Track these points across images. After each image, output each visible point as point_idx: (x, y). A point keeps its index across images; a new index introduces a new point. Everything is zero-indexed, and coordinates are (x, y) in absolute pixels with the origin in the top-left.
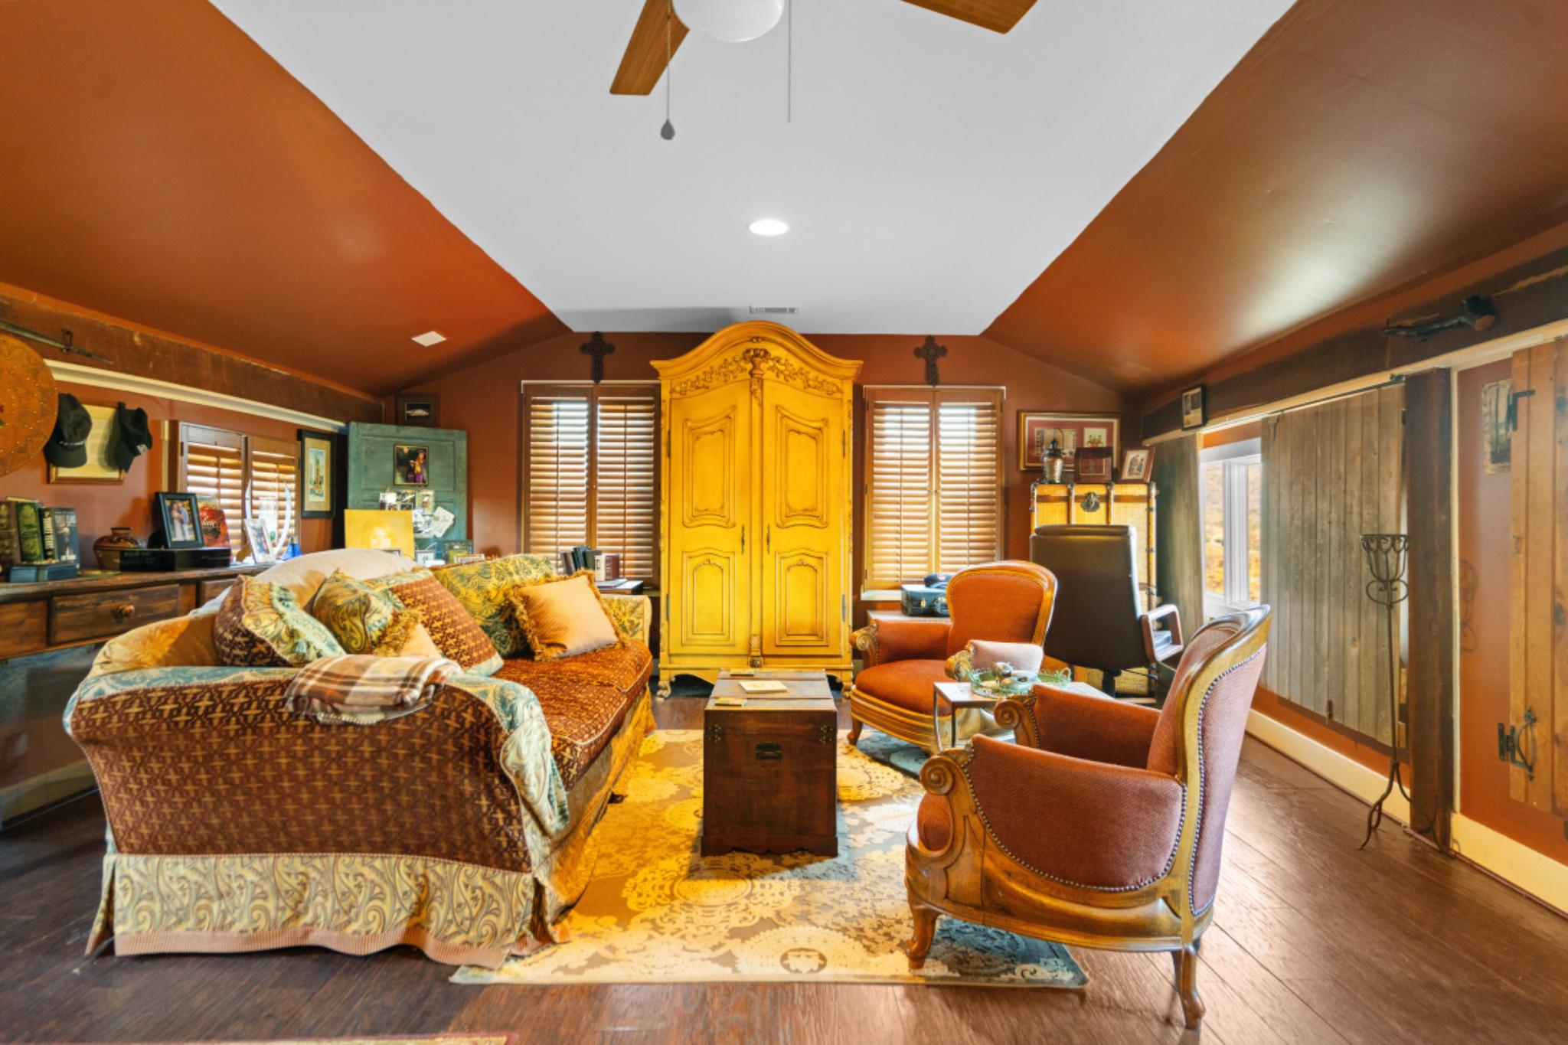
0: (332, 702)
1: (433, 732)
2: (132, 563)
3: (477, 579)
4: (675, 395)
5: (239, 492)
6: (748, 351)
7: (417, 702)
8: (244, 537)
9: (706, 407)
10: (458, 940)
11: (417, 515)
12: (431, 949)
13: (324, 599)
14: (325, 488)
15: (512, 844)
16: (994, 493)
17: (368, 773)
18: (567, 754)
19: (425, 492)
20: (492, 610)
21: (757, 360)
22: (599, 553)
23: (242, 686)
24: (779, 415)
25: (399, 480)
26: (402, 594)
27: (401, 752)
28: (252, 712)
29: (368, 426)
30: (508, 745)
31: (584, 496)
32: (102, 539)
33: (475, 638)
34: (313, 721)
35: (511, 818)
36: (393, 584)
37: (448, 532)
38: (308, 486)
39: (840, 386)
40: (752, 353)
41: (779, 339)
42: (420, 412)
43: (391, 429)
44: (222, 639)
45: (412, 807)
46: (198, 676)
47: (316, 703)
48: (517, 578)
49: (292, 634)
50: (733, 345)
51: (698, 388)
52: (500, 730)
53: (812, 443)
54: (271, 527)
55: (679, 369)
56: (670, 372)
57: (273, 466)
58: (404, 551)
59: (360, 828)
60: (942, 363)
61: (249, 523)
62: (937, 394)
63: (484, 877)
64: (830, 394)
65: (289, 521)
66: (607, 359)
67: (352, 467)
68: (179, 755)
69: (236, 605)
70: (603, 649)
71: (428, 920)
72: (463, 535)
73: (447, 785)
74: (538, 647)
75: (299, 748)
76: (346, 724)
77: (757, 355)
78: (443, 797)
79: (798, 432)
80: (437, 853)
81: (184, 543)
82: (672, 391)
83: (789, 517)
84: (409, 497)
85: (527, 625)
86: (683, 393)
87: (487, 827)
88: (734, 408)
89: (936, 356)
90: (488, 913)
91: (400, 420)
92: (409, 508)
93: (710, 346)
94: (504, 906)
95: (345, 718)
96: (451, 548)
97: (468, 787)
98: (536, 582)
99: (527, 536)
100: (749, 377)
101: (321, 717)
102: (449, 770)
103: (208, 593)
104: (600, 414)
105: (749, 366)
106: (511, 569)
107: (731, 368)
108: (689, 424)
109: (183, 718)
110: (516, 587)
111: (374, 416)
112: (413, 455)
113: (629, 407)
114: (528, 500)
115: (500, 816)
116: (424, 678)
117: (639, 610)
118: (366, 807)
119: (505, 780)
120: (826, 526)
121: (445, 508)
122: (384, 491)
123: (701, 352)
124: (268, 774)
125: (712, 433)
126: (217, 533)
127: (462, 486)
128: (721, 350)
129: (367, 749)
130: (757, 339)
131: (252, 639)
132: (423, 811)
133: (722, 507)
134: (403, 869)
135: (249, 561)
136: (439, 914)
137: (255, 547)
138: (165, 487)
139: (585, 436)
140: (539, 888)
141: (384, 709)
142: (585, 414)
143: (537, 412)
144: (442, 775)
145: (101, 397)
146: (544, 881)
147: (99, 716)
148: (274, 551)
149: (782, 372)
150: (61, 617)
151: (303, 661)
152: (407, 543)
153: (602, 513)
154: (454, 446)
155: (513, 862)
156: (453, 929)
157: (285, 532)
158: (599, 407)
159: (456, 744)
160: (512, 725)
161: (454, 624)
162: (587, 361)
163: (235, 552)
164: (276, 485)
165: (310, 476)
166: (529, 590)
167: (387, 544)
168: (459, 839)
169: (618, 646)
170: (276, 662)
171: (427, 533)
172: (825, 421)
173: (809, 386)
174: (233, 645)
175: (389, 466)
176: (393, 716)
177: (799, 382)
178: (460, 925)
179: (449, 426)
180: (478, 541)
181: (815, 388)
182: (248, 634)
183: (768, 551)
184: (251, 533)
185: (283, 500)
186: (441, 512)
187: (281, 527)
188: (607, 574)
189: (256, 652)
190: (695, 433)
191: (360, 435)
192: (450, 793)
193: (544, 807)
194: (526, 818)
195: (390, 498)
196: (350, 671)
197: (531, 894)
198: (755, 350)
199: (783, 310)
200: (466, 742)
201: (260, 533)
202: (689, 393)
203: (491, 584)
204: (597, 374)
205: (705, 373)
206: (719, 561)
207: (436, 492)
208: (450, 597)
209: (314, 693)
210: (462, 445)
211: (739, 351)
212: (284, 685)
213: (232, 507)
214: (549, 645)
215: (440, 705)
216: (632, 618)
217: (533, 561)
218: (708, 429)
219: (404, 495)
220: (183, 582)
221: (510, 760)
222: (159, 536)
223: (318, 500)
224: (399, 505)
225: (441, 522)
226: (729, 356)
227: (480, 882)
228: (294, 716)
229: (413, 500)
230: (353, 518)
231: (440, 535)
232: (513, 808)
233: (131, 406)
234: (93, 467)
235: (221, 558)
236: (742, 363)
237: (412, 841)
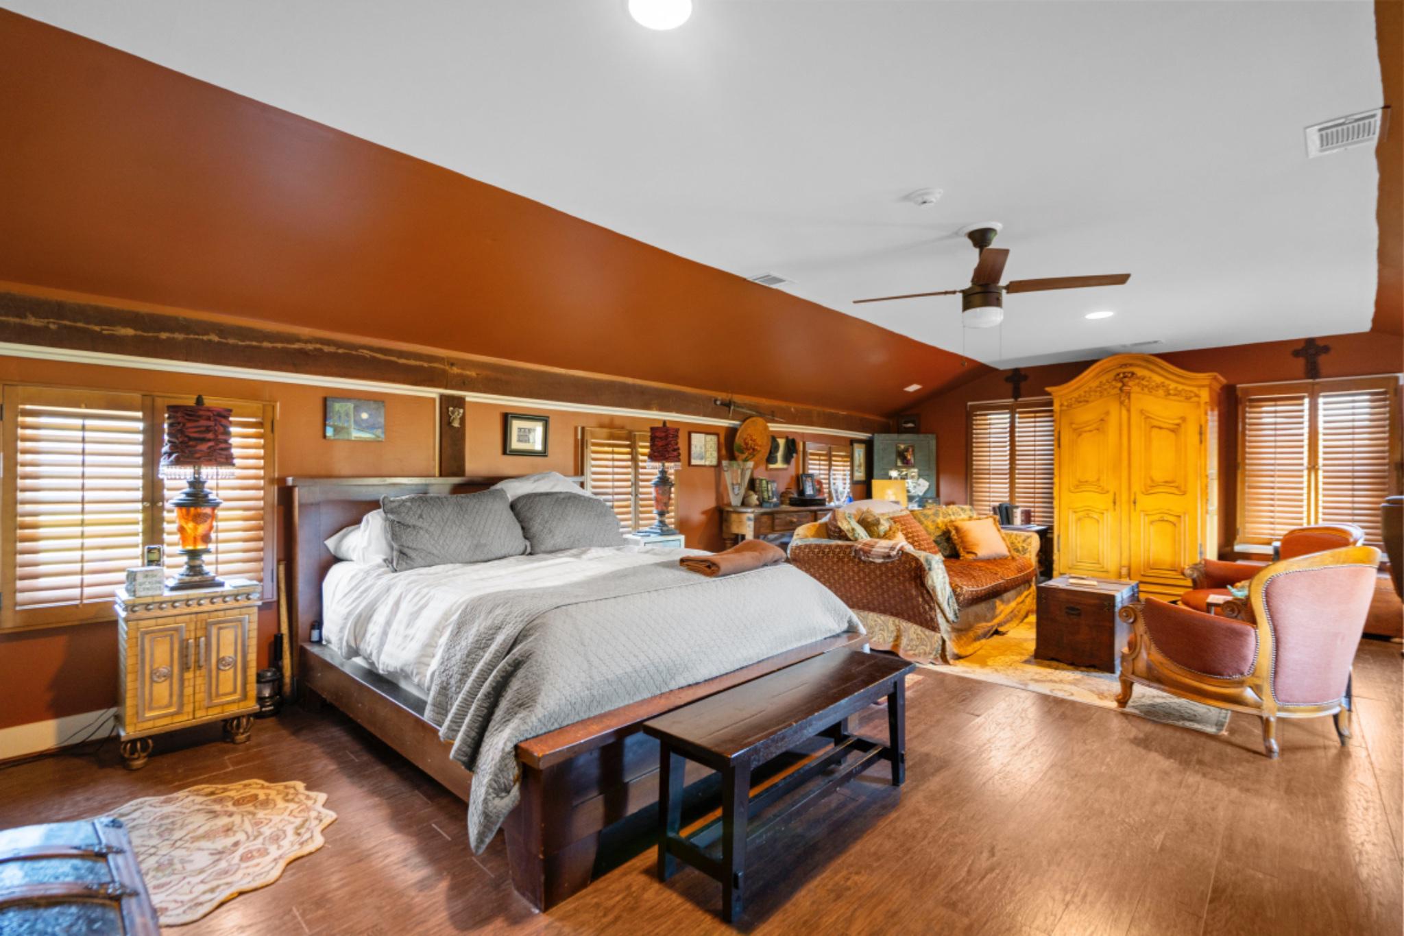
0: (867, 553)
1: (901, 568)
2: (793, 503)
3: (932, 517)
4: (1064, 408)
5: (827, 472)
6: (1118, 375)
7: (895, 556)
8: (830, 493)
9: (1085, 415)
10: (911, 652)
11: (910, 483)
12: (901, 654)
13: (863, 519)
14: (863, 469)
15: (932, 619)
16: (1386, 467)
17: (878, 581)
18: (958, 590)
19: (913, 470)
20: (939, 533)
21: (1126, 380)
22: (1017, 507)
23: (838, 546)
24: (1143, 417)
25: (899, 464)
26: (894, 520)
27: (890, 575)
28: (841, 555)
29: (883, 435)
30: (928, 576)
31: (1008, 471)
32: (783, 493)
33: (928, 544)
34: (860, 559)
35: (932, 609)
36: (891, 515)
37: (925, 493)
38: (856, 468)
39: (1197, 392)
40: (1121, 375)
41: (1144, 364)
42: (910, 425)
43: (895, 436)
44: (831, 530)
45: (894, 597)
46: (825, 542)
47: (861, 553)
48: (953, 518)
49: (853, 530)
50: (1107, 371)
51: (1080, 402)
52: (925, 570)
53: (1172, 435)
54: (840, 489)
55: (1066, 391)
56: (1060, 394)
57: (840, 459)
58: (901, 502)
59: (876, 603)
60: (1323, 359)
61: (833, 487)
62: (1316, 387)
63: (921, 631)
64: (1188, 398)
65: (848, 486)
66: (1023, 385)
67: (876, 458)
68: (820, 567)
69: (834, 518)
70: (1000, 559)
71: (900, 643)
72: (934, 494)
73: (906, 590)
74: (962, 553)
75: (856, 569)
76: (871, 562)
77: (1125, 377)
78: (905, 595)
79: (1160, 428)
80: (903, 618)
81: (810, 495)
82: (1061, 405)
83: (1151, 487)
84: (904, 473)
85: (956, 542)
86: (1069, 406)
87: (922, 610)
88: (1107, 413)
89: (1317, 354)
90: (923, 645)
91: (900, 431)
92: (904, 479)
93: (1088, 375)
94: (929, 644)
95: (871, 559)
96: (927, 501)
97: (914, 592)
98: (963, 520)
99: (972, 496)
100: (1119, 392)
101: (863, 558)
102: (907, 584)
103: (819, 516)
104: (1017, 420)
105: (1120, 385)
106: (950, 512)
107: (1105, 387)
108: (1074, 426)
109: (820, 555)
110: (952, 521)
111: (886, 429)
112: (906, 450)
113: (1038, 415)
114: (972, 474)
115: (927, 607)
116: (898, 547)
117: (1029, 540)
118: (878, 595)
119: (928, 592)
120: (1184, 493)
121: (924, 479)
122: (891, 469)
123: (1084, 378)
124: (846, 577)
125: (1090, 431)
126: (820, 491)
127: (933, 466)
128: (1097, 376)
129: (878, 572)
130: (1126, 365)
131: (841, 530)
132: (898, 600)
133: (1098, 480)
134: (891, 622)
135: (832, 504)
136: (904, 641)
137: (835, 498)
138: (801, 472)
139: (1008, 435)
140: (944, 642)
141: (884, 557)
142: (1008, 420)
143: (978, 421)
144: (904, 586)
145: (781, 434)
146: (946, 637)
147: (797, 551)
148: (842, 500)
149: (1146, 386)
150: (777, 521)
151: (856, 540)
152: (903, 499)
153: (1019, 482)
154: (928, 443)
155: (933, 627)
156: (909, 648)
157: (846, 492)
158: (1017, 415)
159: (910, 574)
160: (930, 569)
161: (918, 536)
162: (1009, 387)
163: (827, 499)
164: (842, 468)
165: (857, 462)
166: (958, 524)
167: (893, 498)
168: (911, 613)
169: (1010, 558)
170: (848, 539)
171: (913, 492)
172: (1184, 419)
173: (1169, 394)
174: (834, 532)
175: (894, 456)
176: (887, 560)
177: (1161, 392)
178: (912, 647)
179: (926, 432)
180: (943, 498)
181: (1175, 395)
182: (839, 528)
183: (1135, 509)
184: (833, 491)
185: (845, 475)
186: (922, 481)
187: (844, 488)
188: (1022, 521)
189: (841, 535)
190: (1078, 432)
191: (880, 440)
192: (907, 593)
193: (945, 606)
194: (938, 611)
195: (894, 473)
196: (872, 544)
197: (940, 643)
198: (1124, 373)
199: (1149, 343)
200: (913, 574)
201: (836, 492)
202: (1074, 406)
203: (940, 520)
204: (1016, 395)
205: (1085, 392)
206: (1095, 516)
207: (919, 470)
208: (918, 524)
209: (861, 549)
210: (933, 443)
211: (1113, 374)
212: (850, 547)
213: (824, 479)
214: (968, 553)
215: (903, 559)
216: (1024, 545)
217: (962, 509)
218: (1088, 428)
219: (902, 472)
220: (811, 511)
221: (929, 583)
222: (801, 492)
223: (860, 475)
224: (899, 477)
225: (921, 486)
226: (1104, 379)
227: (919, 632)
228: (854, 557)
229: (906, 475)
230: (877, 484)
231: (921, 494)
232: (932, 605)
233: (790, 437)
234: (780, 465)
235: (822, 502)
236: (1114, 383)
237: (895, 612)
